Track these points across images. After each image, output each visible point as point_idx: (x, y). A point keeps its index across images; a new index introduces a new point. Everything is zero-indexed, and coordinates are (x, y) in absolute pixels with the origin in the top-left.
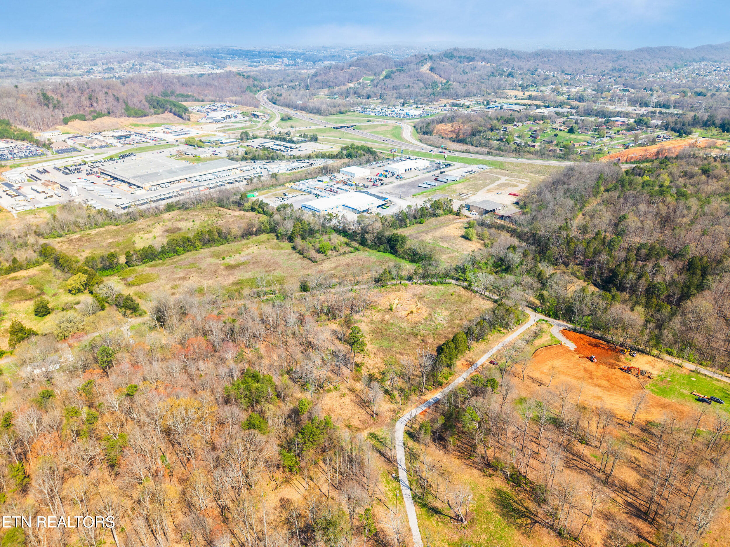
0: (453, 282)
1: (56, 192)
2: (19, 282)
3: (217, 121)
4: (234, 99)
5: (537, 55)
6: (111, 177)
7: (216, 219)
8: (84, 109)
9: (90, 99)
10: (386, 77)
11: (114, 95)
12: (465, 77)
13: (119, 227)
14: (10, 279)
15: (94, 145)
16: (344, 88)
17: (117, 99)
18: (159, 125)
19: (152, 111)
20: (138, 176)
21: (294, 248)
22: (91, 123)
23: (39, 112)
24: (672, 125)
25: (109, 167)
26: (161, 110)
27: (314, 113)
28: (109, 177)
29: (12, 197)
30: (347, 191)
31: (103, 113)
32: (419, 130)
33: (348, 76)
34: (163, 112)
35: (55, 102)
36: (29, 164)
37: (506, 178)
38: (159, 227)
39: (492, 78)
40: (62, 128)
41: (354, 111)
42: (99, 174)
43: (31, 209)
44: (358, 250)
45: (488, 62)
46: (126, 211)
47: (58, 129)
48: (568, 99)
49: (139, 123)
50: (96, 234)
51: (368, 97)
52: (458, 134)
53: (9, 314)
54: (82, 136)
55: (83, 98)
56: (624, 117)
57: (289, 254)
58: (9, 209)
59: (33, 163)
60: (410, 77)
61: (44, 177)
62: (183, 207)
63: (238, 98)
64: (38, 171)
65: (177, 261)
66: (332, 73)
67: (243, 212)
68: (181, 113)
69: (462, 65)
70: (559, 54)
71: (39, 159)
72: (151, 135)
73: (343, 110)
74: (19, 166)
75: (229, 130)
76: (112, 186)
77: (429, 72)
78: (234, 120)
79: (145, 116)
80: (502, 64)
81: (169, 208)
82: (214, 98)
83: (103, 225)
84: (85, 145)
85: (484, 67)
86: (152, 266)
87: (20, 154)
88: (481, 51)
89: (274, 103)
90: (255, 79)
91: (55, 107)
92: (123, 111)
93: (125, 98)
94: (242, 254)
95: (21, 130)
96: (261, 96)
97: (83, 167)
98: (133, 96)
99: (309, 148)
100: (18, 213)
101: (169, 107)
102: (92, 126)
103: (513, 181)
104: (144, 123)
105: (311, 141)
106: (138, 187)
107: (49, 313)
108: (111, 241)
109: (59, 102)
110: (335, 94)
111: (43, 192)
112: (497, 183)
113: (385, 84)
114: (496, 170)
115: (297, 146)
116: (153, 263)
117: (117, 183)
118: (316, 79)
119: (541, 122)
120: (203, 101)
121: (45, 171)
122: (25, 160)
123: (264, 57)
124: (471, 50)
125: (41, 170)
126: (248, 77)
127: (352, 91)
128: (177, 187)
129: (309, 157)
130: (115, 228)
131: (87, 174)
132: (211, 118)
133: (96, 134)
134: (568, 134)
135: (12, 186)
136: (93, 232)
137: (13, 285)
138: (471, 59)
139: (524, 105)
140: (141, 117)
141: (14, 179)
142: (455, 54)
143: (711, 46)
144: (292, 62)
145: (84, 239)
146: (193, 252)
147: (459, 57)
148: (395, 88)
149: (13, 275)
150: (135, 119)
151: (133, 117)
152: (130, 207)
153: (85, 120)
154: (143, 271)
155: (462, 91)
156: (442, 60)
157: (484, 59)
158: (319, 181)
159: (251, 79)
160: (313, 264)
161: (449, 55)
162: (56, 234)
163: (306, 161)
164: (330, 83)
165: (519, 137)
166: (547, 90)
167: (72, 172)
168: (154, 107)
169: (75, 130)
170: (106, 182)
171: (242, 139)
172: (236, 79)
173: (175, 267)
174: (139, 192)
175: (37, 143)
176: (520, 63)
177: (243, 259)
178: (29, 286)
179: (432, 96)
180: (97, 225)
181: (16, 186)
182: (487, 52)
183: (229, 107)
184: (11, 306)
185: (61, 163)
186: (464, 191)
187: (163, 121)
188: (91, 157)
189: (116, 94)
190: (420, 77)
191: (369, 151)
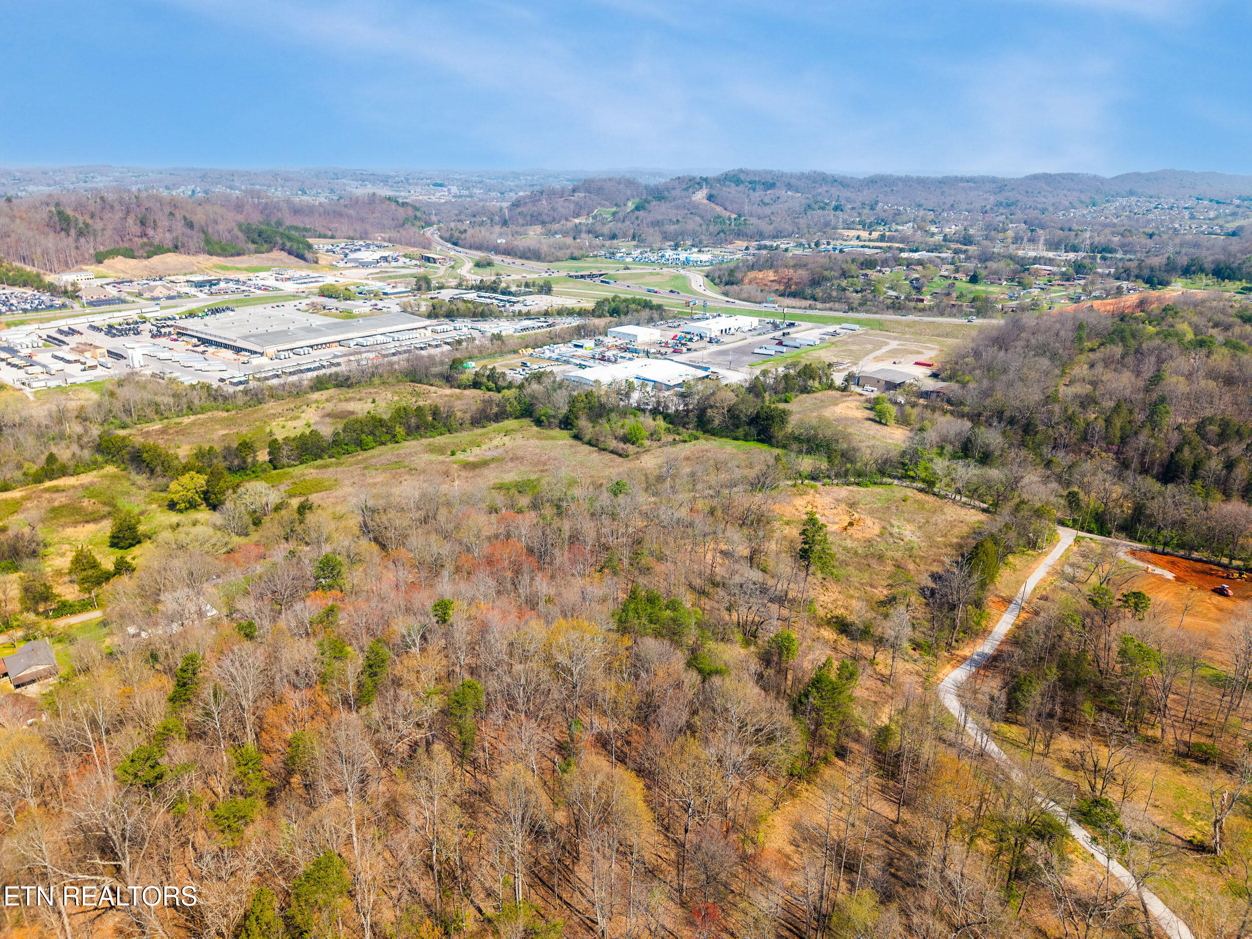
0: (896, 482)
1: (102, 360)
2: (64, 494)
3: (364, 265)
4: (386, 236)
5: (873, 182)
6: (199, 339)
7: (414, 400)
8: (131, 240)
9: (143, 223)
10: (637, 208)
11: (185, 218)
12: (767, 211)
13: (233, 412)
14: (47, 490)
15: (156, 294)
16: (569, 225)
17: (190, 225)
18: (268, 269)
19: (252, 247)
20: (252, 336)
21: (576, 437)
22: (146, 262)
23: (50, 241)
24: (1135, 272)
25: (193, 325)
26: (266, 246)
27: (528, 258)
28: (195, 341)
29: (20, 368)
30: (630, 359)
31: (166, 247)
32: (717, 281)
33: (572, 206)
34: (270, 251)
35: (81, 225)
36: (41, 321)
37: (897, 342)
38: (312, 410)
39: (809, 213)
40: (92, 269)
41: (596, 256)
42: (175, 337)
43: (59, 386)
44: (696, 438)
45: (797, 191)
46: (241, 387)
47: (86, 270)
48: (945, 240)
49: (229, 265)
50: (193, 423)
51: (613, 237)
52: (788, 285)
53: (57, 546)
54: (131, 282)
55: (130, 221)
56: (1045, 264)
57: (571, 446)
58: (18, 385)
59: (49, 320)
60: (677, 207)
61: (73, 340)
62: (343, 382)
63: (394, 235)
64: (61, 332)
65: (365, 459)
66: (544, 202)
67: (458, 391)
68: (301, 251)
69: (757, 194)
70: (907, 181)
71: (58, 313)
72: (254, 282)
73: (577, 253)
74: (22, 323)
75: (390, 277)
76: (204, 352)
77: (705, 201)
78: (393, 264)
79: (239, 255)
80: (820, 194)
81: (319, 384)
82: (351, 234)
83: (203, 410)
84: (140, 295)
85: (792, 198)
86: (317, 467)
87: (23, 306)
88: (782, 175)
89: (455, 244)
90: (416, 209)
91: (81, 234)
92: (202, 244)
93: (203, 223)
94: (484, 447)
95: (18, 270)
96: (430, 232)
97: (142, 327)
98: (216, 222)
99: (539, 302)
100: (36, 393)
101: (280, 242)
102: (146, 266)
103: (912, 346)
104: (239, 266)
105: (540, 292)
106: (254, 352)
107: (139, 542)
108: (225, 432)
109: (87, 225)
110: (556, 233)
111: (76, 361)
112: (885, 349)
113: (637, 218)
114: (874, 332)
115: (521, 299)
116: (319, 462)
117: (211, 349)
118: (519, 210)
119: (919, 268)
120: (332, 237)
121: (72, 332)
122: (31, 315)
123: (416, 184)
124: (766, 172)
125: (66, 329)
126: (404, 204)
127: (584, 229)
128: (325, 355)
129: (546, 314)
130: (225, 414)
131: (153, 336)
132: (355, 260)
133: (155, 280)
134: (970, 285)
135: (17, 351)
136: (186, 420)
137: (54, 500)
138: (769, 185)
139: (876, 248)
140: (232, 255)
141: (18, 341)
142: (742, 177)
143: (1138, 174)
144: (466, 192)
145: (171, 431)
146: (390, 446)
147: (750, 183)
148: (656, 224)
149: (48, 484)
150: (222, 259)
151: (218, 255)
152: (246, 382)
153: (133, 257)
154: (303, 475)
155: (767, 228)
156: (724, 185)
157: (789, 186)
158: (576, 346)
159: (410, 208)
160: (621, 459)
161: (734, 178)
162: (117, 422)
163: (542, 319)
164: (545, 217)
165: (891, 288)
166: (907, 229)
167: (123, 333)
168: (253, 242)
169: (116, 272)
170: (190, 347)
171: (419, 289)
172: (384, 206)
173: (365, 468)
174: (256, 361)
175: (53, 289)
176: (848, 193)
177: (489, 455)
178: (86, 500)
179: (722, 235)
180: (191, 410)
181: (25, 352)
182: (792, 176)
183: (379, 247)
184: (57, 531)
185: (101, 319)
186: (835, 360)
187: (270, 264)
188: (154, 312)
189: (188, 216)
190: (693, 210)
191: (647, 305)
